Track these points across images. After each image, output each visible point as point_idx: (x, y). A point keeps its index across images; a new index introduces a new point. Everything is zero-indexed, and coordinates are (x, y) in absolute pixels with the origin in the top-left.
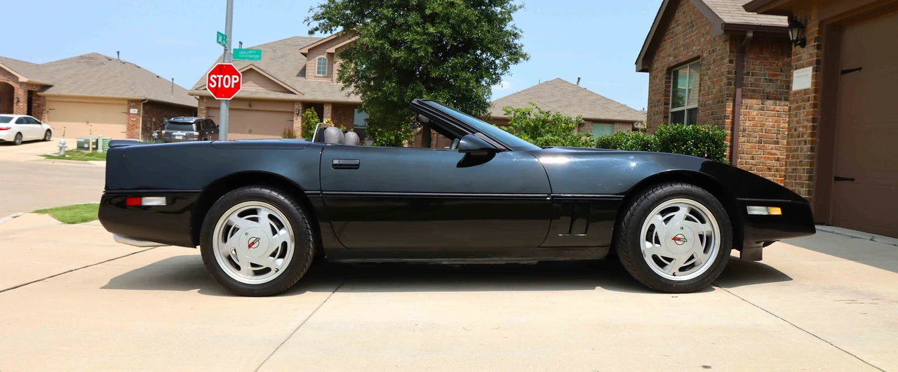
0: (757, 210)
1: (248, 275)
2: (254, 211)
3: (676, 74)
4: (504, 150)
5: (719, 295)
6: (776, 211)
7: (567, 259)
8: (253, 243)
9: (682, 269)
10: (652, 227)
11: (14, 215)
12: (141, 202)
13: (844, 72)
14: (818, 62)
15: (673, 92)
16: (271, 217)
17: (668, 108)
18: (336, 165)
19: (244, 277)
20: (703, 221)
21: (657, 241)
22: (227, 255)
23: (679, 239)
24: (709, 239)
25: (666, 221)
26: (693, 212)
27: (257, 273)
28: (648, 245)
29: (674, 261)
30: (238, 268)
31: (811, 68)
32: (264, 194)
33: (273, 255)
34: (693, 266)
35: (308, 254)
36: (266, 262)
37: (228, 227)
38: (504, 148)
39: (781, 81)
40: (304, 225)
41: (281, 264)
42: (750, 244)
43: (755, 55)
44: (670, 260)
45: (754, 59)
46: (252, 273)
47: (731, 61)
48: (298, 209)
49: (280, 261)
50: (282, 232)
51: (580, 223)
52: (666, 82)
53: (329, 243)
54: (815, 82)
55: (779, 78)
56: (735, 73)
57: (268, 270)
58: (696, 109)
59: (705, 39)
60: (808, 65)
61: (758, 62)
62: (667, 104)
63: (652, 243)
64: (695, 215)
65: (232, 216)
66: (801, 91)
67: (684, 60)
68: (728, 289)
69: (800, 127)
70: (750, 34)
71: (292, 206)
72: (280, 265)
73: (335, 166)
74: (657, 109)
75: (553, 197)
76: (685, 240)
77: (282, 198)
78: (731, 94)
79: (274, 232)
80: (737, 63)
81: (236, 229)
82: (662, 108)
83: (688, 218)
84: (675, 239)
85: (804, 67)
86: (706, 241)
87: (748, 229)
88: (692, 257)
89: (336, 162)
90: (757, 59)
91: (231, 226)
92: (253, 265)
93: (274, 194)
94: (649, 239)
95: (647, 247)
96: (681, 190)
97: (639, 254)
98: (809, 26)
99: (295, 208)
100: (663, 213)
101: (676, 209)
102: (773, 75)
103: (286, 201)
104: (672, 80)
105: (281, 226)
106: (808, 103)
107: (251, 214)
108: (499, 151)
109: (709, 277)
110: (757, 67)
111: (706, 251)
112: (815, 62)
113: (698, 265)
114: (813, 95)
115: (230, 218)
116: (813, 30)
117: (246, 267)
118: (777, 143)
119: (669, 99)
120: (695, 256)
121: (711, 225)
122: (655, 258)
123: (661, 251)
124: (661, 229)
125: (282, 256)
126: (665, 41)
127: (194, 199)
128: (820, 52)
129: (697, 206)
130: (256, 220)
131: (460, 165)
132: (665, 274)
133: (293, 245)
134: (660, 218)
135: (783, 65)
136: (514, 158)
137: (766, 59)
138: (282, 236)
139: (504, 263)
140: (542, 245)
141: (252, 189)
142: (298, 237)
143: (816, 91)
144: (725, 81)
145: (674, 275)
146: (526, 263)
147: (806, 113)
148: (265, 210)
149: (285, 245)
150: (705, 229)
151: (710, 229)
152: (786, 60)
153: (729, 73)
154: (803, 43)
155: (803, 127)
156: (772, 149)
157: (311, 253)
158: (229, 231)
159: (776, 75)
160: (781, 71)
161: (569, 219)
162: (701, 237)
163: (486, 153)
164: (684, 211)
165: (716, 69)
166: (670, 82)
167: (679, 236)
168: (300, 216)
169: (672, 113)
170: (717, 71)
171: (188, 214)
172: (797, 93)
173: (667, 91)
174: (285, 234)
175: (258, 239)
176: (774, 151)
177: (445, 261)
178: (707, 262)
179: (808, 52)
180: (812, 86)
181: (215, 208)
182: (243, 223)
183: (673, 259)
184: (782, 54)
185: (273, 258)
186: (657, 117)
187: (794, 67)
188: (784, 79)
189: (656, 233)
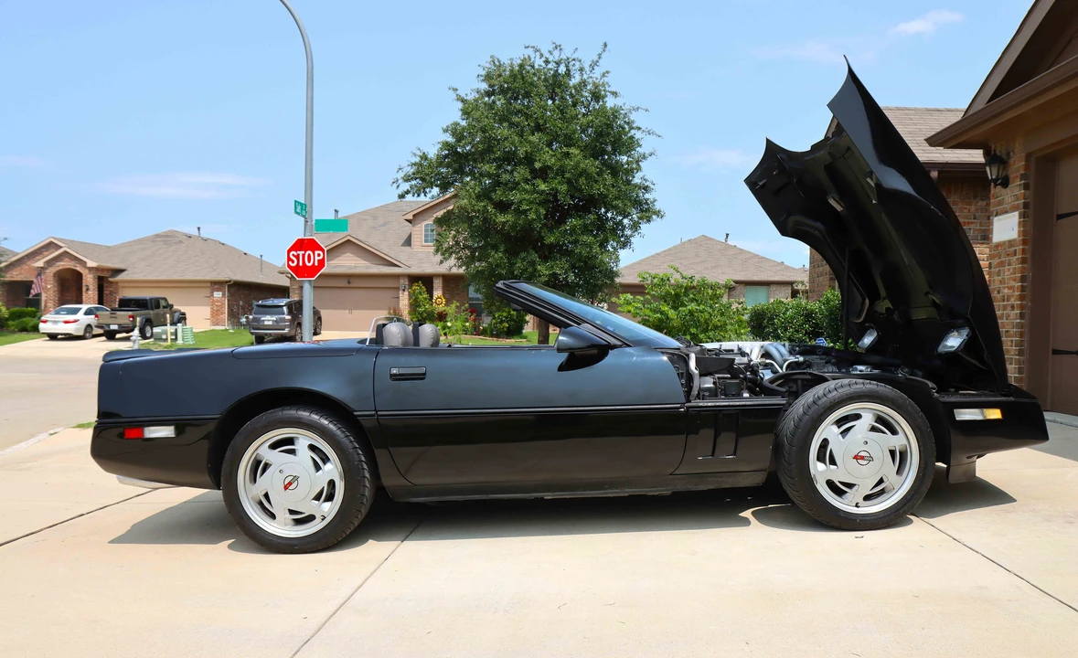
0: (969, 414)
1: (286, 525)
2: (290, 441)
4: (620, 346)
5: (918, 530)
6: (995, 414)
7: (711, 487)
8: (290, 484)
9: (867, 498)
10: (825, 443)
11: (52, 432)
12: (142, 433)
13: (1060, 217)
14: (1026, 205)
16: (312, 448)
18: (395, 375)
19: (280, 528)
20: (894, 432)
21: (833, 462)
22: (257, 499)
23: (862, 458)
24: (903, 455)
25: (844, 433)
26: (880, 419)
27: (298, 522)
28: (821, 466)
29: (856, 488)
30: (273, 516)
31: (1017, 213)
32: (301, 418)
33: (318, 498)
34: (882, 492)
35: (364, 495)
36: (308, 507)
37: (257, 462)
38: (619, 343)
39: (975, 230)
40: (356, 457)
41: (329, 509)
42: (960, 459)
44: (850, 486)
46: (292, 522)
48: (347, 436)
49: (327, 505)
50: (329, 467)
51: (727, 439)
53: (391, 480)
54: (1023, 231)
55: (972, 226)
57: (311, 518)
60: (1014, 209)
63: (825, 464)
64: (884, 424)
65: (261, 447)
66: (1004, 243)
68: (931, 521)
69: (1004, 288)
70: (934, 174)
71: (339, 432)
72: (326, 510)
73: (396, 377)
74: (821, 269)
75: (688, 408)
76: (871, 459)
77: (326, 422)
79: (318, 468)
81: (267, 466)
83: (873, 429)
84: (856, 457)
85: (1007, 212)
86: (900, 457)
87: (956, 439)
88: (881, 481)
89: (394, 371)
91: (261, 462)
92: (292, 512)
93: (315, 417)
94: (821, 458)
95: (818, 469)
96: (863, 392)
97: (809, 481)
98: (1012, 161)
99: (342, 436)
100: (839, 422)
101: (858, 417)
103: (331, 426)
105: (326, 459)
106: (1014, 258)
107: (285, 444)
108: (614, 347)
109: (905, 507)
111: (899, 472)
112: (1022, 206)
113: (890, 491)
114: (1021, 247)
115: (259, 451)
116: (1017, 165)
117: (283, 516)
120: (885, 479)
121: (906, 437)
122: (830, 484)
123: (838, 475)
124: (837, 445)
125: (330, 498)
127: (211, 427)
128: (1028, 192)
129: (886, 411)
130: (292, 452)
131: (562, 368)
132: (844, 505)
133: (343, 484)
134: (835, 429)
135: (976, 209)
136: (634, 356)
137: (955, 203)
138: (330, 471)
139: (627, 495)
140: (676, 472)
141: (284, 412)
142: (349, 472)
143: (1024, 242)
145: (857, 506)
146: (657, 493)
147: (1011, 271)
148: (304, 440)
149: (332, 484)
150: (897, 442)
151: (905, 442)
152: (979, 204)
154: (1005, 183)
155: (1009, 288)
157: (367, 494)
158: (259, 467)
159: (968, 223)
160: (975, 218)
161: (712, 432)
162: (892, 453)
163: (596, 351)
164: (867, 419)
167: (863, 454)
168: (350, 446)
171: (205, 445)
172: (999, 244)
174: (332, 470)
175: (296, 478)
177: (548, 496)
178: (901, 487)
179: (1013, 193)
180: (1019, 236)
181: (238, 439)
182: (275, 457)
183: (854, 485)
184: (975, 197)
185: (317, 502)
186: (821, 278)
187: (995, 213)
188: (978, 228)
189: (831, 451)
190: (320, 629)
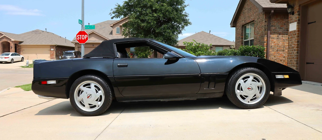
0: (279, 76)
1: (88, 108)
2: (89, 84)
3: (245, 27)
4: (182, 58)
5: (266, 109)
6: (287, 77)
7: (208, 97)
8: (89, 96)
9: (251, 100)
10: (240, 84)
11: (8, 88)
12: (47, 82)
13: (309, 23)
14: (299, 20)
15: (244, 34)
16: (95, 86)
17: (243, 40)
19: (86, 109)
20: (259, 82)
21: (242, 90)
22: (80, 101)
23: (250, 89)
24: (261, 88)
25: (245, 82)
26: (255, 78)
28: (238, 91)
30: (84, 106)
31: (296, 23)
32: (92, 78)
33: (97, 100)
34: (255, 98)
35: (110, 100)
36: (94, 103)
37: (80, 91)
39: (285, 28)
40: (108, 89)
41: (100, 104)
42: (277, 89)
43: (274, 19)
45: (274, 20)
46: (90, 108)
47: (266, 22)
48: (105, 83)
49: (100, 102)
50: (100, 92)
51: (212, 84)
52: (242, 31)
53: (117, 95)
55: (284, 27)
56: (267, 26)
57: (95, 106)
58: (253, 40)
59: (256, 14)
60: (295, 21)
61: (276, 21)
62: (242, 38)
63: (240, 90)
65: (81, 86)
66: (293, 31)
67: (248, 22)
68: (269, 107)
69: (293, 45)
70: (273, 11)
72: (99, 104)
73: (119, 66)
74: (239, 40)
75: (201, 74)
76: (252, 89)
77: (99, 79)
78: (266, 34)
79: (97, 92)
80: (268, 22)
81: (82, 91)
82: (241, 40)
83: (253, 81)
84: (248, 89)
85: (293, 22)
87: (276, 84)
88: (255, 95)
90: (275, 20)
92: (89, 104)
93: (96, 78)
94: (238, 89)
96: (250, 70)
97: (235, 95)
98: (295, 7)
99: (104, 83)
100: (243, 79)
101: (248, 77)
102: (281, 26)
103: (101, 80)
104: (244, 30)
105: (99, 89)
106: (296, 36)
108: (180, 58)
109: (262, 103)
110: (275, 23)
111: (260, 93)
112: (298, 20)
113: (258, 98)
114: (297, 32)
115: (80, 87)
116: (297, 8)
117: (87, 106)
118: (284, 51)
119: (243, 37)
122: (241, 96)
123: (243, 93)
124: (243, 85)
126: (241, 15)
127: (66, 81)
128: (299, 16)
129: (256, 76)
130: (90, 87)
131: (166, 64)
132: (245, 102)
133: (104, 96)
134: (242, 81)
135: (285, 22)
136: (186, 60)
137: (279, 20)
138: (100, 93)
139: (184, 100)
140: (199, 93)
141: (88, 76)
142: (106, 93)
143: (298, 31)
144: (264, 29)
145: (248, 102)
146: (192, 99)
147: (295, 39)
148: (93, 84)
149: (101, 96)
150: (260, 84)
151: (262, 84)
152: (286, 20)
153: (265, 26)
154: (293, 13)
155: (294, 45)
156: (282, 53)
157: (111, 99)
159: (283, 26)
160: (285, 25)
161: (208, 82)
162: (258, 87)
163: (175, 59)
164: (251, 78)
165: (260, 25)
166: (243, 30)
167: (250, 88)
168: (106, 86)
169: (244, 42)
170: (260, 26)
171: (64, 86)
172: (291, 32)
173: (242, 34)
174: (101, 92)
175: (91, 95)
176: (283, 54)
177: (162, 100)
178: (261, 97)
179: (295, 16)
180: (297, 29)
181: (74, 84)
182: (85, 89)
183: (248, 96)
184: (285, 18)
185: (97, 102)
186: (239, 43)
187: (290, 22)
188: (286, 27)
189: (241, 87)
190: (102, 132)
